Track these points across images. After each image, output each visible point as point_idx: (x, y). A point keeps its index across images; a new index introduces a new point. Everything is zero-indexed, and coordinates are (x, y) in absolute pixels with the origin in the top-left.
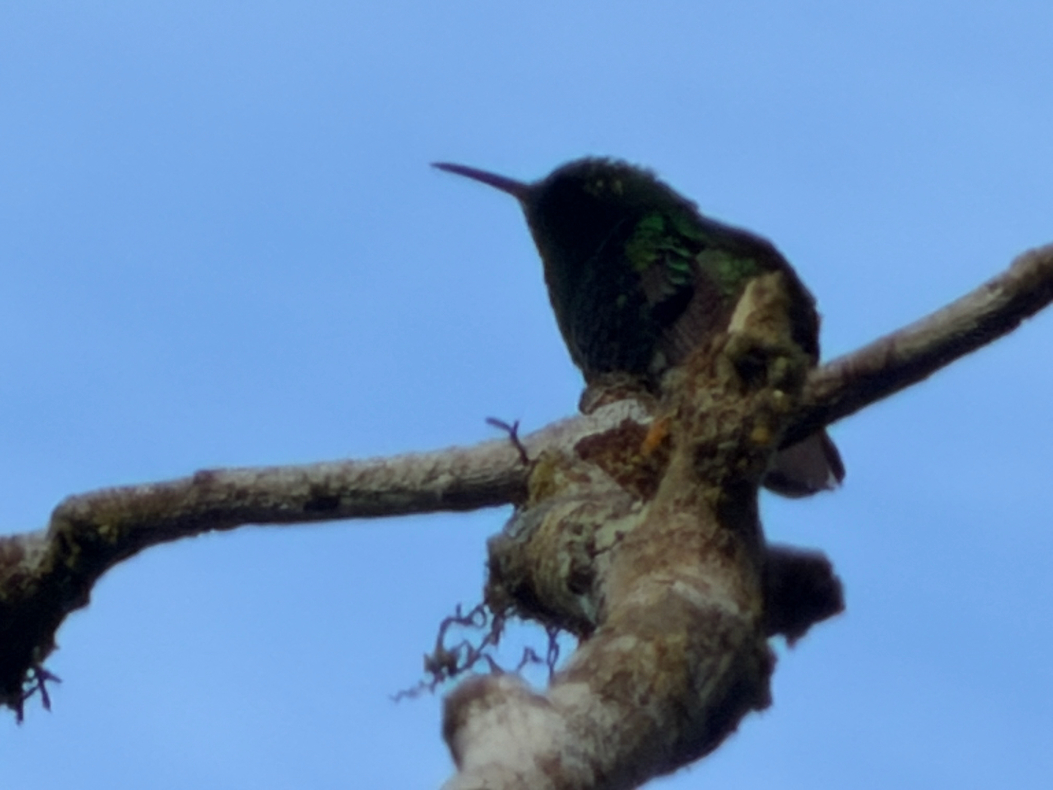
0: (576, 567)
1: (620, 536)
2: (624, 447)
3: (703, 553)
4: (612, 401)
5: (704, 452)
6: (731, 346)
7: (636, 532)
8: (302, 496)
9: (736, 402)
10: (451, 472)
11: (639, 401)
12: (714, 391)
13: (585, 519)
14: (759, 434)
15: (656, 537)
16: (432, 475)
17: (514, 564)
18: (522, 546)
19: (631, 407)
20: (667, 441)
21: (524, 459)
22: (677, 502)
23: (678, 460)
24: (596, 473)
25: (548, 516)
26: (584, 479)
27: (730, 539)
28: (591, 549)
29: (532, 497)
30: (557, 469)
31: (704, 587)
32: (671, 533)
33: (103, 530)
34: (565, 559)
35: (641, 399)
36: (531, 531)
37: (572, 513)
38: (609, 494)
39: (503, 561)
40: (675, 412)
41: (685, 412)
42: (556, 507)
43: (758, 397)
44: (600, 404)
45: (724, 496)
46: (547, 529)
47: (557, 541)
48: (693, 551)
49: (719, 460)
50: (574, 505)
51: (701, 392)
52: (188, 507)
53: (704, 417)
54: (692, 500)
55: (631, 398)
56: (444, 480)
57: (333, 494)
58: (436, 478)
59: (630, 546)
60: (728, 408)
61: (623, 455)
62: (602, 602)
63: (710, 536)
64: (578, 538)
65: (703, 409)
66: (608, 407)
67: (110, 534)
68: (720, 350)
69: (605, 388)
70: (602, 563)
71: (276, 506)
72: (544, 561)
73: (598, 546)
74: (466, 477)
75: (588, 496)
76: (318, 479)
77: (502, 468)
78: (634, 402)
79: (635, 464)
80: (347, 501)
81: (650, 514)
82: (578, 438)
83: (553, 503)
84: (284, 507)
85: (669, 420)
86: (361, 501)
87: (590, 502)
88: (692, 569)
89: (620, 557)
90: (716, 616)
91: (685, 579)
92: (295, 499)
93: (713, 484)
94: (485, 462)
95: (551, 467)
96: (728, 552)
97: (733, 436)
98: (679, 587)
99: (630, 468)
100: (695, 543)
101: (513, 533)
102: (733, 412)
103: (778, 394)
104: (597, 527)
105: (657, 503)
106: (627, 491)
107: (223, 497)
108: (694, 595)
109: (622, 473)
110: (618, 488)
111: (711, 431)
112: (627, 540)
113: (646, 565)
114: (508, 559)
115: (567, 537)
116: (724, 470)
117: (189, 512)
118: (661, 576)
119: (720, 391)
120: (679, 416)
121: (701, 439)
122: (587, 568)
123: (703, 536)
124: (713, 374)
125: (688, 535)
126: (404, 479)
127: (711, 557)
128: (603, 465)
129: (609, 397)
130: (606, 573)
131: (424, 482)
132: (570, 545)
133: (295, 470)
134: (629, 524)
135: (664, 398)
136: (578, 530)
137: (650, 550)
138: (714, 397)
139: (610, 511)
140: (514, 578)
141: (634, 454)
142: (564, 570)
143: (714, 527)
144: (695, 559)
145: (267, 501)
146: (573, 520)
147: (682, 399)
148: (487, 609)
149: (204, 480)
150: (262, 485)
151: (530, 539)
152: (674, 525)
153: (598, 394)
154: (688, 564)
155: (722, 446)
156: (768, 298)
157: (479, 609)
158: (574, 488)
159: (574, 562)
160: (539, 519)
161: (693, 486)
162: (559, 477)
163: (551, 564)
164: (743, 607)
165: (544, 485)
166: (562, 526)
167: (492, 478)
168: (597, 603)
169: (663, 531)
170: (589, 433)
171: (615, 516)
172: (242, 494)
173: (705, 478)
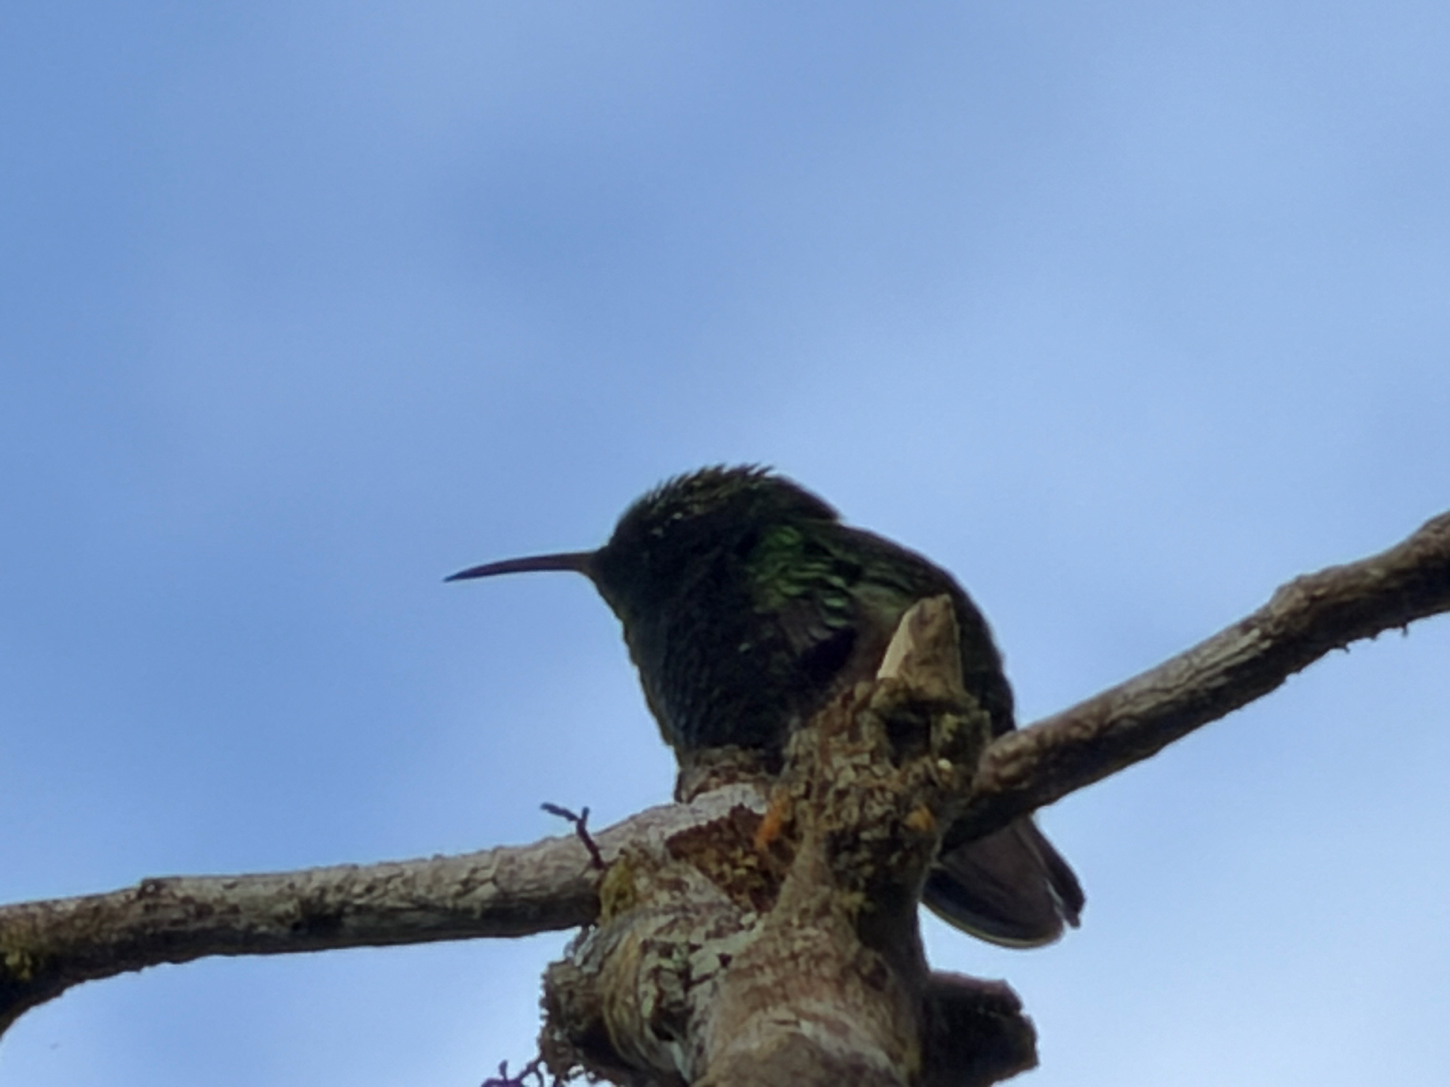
0: (664, 1004)
1: (725, 960)
2: (733, 845)
3: (840, 983)
4: (718, 786)
5: (841, 843)
6: (879, 698)
7: (748, 954)
8: (288, 915)
9: (887, 775)
10: (494, 880)
11: (756, 787)
12: (857, 760)
13: (677, 937)
14: (918, 818)
15: (774, 962)
16: (468, 886)
17: (578, 1003)
18: (590, 977)
19: (744, 794)
20: (790, 829)
21: (597, 863)
22: (805, 912)
23: (807, 855)
24: (694, 878)
25: (627, 935)
26: (678, 885)
27: (877, 962)
28: (685, 977)
29: (605, 910)
30: (640, 871)
31: (840, 1030)
32: (794, 957)
33: (12, 960)
34: (649, 989)
35: (756, 782)
36: (601, 956)
37: (659, 931)
38: (711, 906)
39: (563, 998)
40: (802, 789)
41: (817, 789)
42: (636, 923)
43: (917, 768)
44: (702, 789)
45: (869, 906)
46: (626, 953)
47: (638, 969)
48: (825, 980)
49: (864, 854)
50: (663, 920)
51: (838, 761)
52: (130, 929)
53: (841, 794)
54: (824, 910)
55: (744, 781)
56: (486, 891)
57: (330, 911)
58: (474, 889)
59: (739, 973)
60: (875, 782)
61: (732, 855)
62: (700, 1050)
63: (850, 957)
64: (667, 964)
65: (841, 785)
66: (713, 794)
67: (21, 966)
68: (865, 703)
69: (709, 768)
70: (701, 996)
71: (252, 926)
72: (620, 996)
73: (695, 975)
74: (516, 888)
75: (684, 909)
76: (310, 890)
77: (565, 877)
78: (749, 787)
79: (749, 868)
80: (351, 921)
81: (766, 928)
82: (670, 832)
83: (632, 917)
84: (263, 929)
85: (794, 800)
86: (370, 920)
87: (685, 914)
88: (825, 1005)
89: (724, 989)
90: (857, 1068)
91: (815, 1018)
92: (280, 919)
93: (854, 887)
94: (541, 867)
95: (631, 867)
96: (874, 982)
97: (881, 820)
98: (807, 1028)
99: (741, 872)
100: (827, 970)
101: (579, 960)
102: (882, 789)
103: (944, 764)
104: (693, 948)
105: (777, 914)
106: (737, 903)
107: (177, 915)
108: (828, 1041)
109: (729, 880)
110: (725, 898)
111: (852, 814)
112: (733, 964)
113: (761, 999)
114: (571, 995)
115: (652, 960)
116: (868, 870)
117: (131, 937)
118: (782, 1013)
119: (865, 759)
120: (807, 796)
121: (837, 826)
122: (680, 1003)
123: (840, 958)
124: (855, 736)
125: (819, 959)
126: (429, 889)
127: (850, 988)
128: (703, 869)
129: (714, 780)
130: (706, 1010)
131: (458, 895)
132: (656, 972)
133: (279, 878)
134: (737, 943)
135: (786, 768)
136: (667, 951)
137: (767, 978)
138: (856, 768)
139: (711, 927)
140: (579, 1022)
141: (746, 855)
142: (648, 1007)
143: (855, 946)
144: (827, 991)
145: (238, 921)
146: (662, 938)
147: (811, 771)
148: (542, 1067)
149: (152, 890)
150: (233, 897)
151: (601, 966)
152: (799, 945)
153: (701, 776)
154: (819, 1000)
155: (865, 835)
156: (931, 631)
157: (532, 1068)
158: (664, 897)
159: (661, 995)
160: (613, 940)
161: (825, 890)
162: (642, 883)
163: (630, 1000)
164: (895, 1058)
165: (621, 895)
166: (646, 947)
167: (554, 890)
168: (693, 1052)
169: (785, 953)
170: (684, 827)
171: (718, 934)
172: (203, 910)
173: (841, 880)
